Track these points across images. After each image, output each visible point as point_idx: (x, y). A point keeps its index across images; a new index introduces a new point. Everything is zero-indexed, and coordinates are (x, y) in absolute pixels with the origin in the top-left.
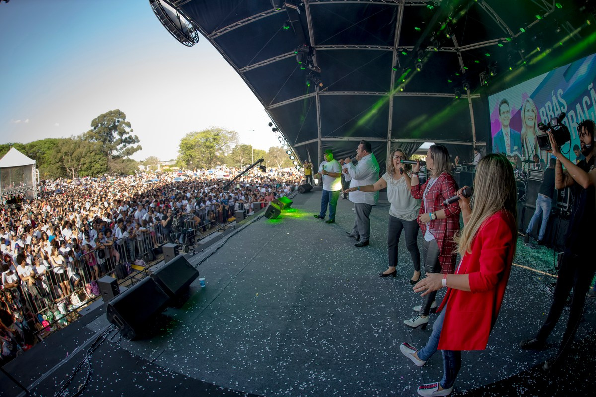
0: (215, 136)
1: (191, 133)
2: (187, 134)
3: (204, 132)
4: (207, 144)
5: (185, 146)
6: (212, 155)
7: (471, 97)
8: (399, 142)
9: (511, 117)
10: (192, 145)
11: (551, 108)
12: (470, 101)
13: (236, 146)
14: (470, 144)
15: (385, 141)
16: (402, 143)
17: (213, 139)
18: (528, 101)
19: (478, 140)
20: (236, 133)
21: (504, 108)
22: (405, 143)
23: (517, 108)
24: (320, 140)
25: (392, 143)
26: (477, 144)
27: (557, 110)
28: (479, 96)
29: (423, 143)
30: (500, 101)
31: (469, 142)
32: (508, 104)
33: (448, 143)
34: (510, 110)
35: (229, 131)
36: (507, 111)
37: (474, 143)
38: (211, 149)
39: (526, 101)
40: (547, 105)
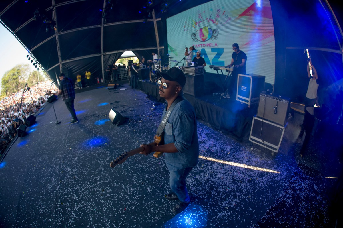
0: (17, 70)
1: (6, 73)
2: (4, 74)
3: (13, 69)
4: (14, 77)
5: (4, 82)
6: (17, 83)
8: (108, 54)
10: (7, 81)
12: (155, 23)
13: (30, 73)
14: (155, 48)
15: (99, 55)
16: (111, 54)
17: (17, 73)
19: (161, 45)
20: (29, 65)
22: (113, 54)
24: (61, 63)
25: (104, 55)
26: (160, 48)
28: (161, 19)
29: (123, 52)
31: (155, 47)
33: (140, 49)
35: (25, 65)
37: (158, 47)
38: (16, 80)
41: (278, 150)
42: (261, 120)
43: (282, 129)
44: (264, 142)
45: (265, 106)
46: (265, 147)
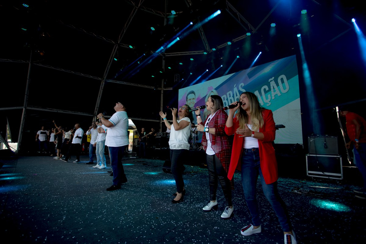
7: (164, 90)
9: (196, 102)
11: (232, 95)
12: (162, 92)
18: (212, 92)
21: (191, 96)
23: (202, 96)
27: (237, 95)
28: (172, 89)
30: (189, 92)
32: (195, 94)
34: (196, 98)
36: (194, 99)
39: (211, 91)
40: (228, 94)
41: (342, 177)
42: (315, 155)
43: (339, 158)
44: (324, 173)
45: (315, 144)
46: (328, 177)
